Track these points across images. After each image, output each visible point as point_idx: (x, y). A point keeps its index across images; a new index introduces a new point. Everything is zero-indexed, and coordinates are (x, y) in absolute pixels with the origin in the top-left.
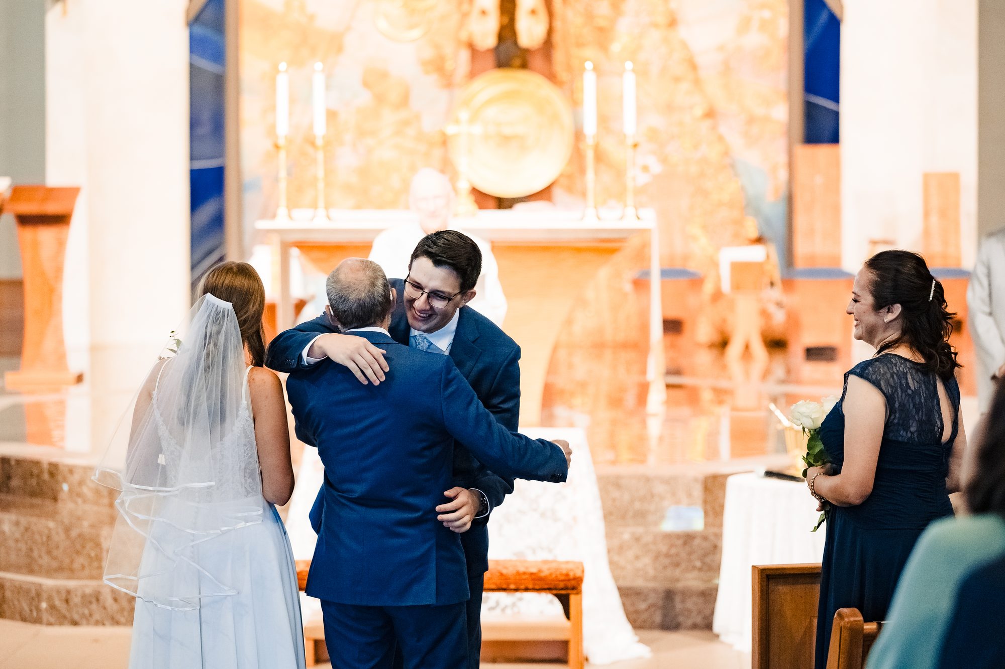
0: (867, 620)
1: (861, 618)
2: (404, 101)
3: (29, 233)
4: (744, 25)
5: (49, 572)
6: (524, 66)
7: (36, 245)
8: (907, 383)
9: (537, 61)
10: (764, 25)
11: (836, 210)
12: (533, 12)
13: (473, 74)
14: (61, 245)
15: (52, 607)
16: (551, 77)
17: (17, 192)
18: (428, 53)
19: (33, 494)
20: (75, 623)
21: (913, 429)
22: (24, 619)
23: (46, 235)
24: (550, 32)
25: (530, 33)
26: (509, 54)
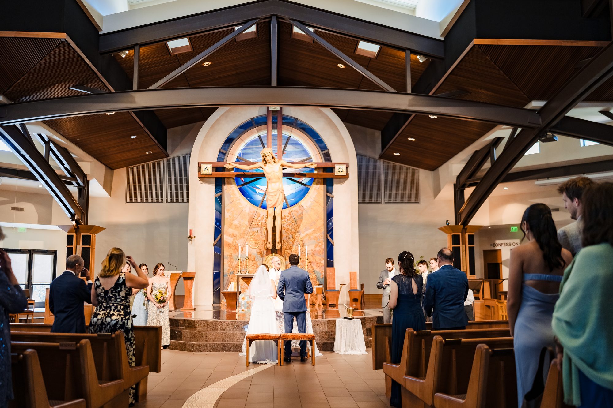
0: (415, 331)
1: (413, 330)
2: (254, 260)
3: (186, 281)
4: (316, 246)
5: (196, 341)
6: (276, 253)
7: (187, 283)
8: (403, 281)
9: (279, 252)
10: (320, 246)
11: (334, 279)
12: (279, 243)
13: (267, 255)
14: (192, 283)
15: (197, 348)
16: (282, 255)
17: (183, 273)
18: (259, 251)
19: (191, 327)
20: (201, 352)
21: (405, 291)
22: (190, 351)
23: (189, 282)
24: (281, 247)
25: (278, 246)
26: (274, 250)
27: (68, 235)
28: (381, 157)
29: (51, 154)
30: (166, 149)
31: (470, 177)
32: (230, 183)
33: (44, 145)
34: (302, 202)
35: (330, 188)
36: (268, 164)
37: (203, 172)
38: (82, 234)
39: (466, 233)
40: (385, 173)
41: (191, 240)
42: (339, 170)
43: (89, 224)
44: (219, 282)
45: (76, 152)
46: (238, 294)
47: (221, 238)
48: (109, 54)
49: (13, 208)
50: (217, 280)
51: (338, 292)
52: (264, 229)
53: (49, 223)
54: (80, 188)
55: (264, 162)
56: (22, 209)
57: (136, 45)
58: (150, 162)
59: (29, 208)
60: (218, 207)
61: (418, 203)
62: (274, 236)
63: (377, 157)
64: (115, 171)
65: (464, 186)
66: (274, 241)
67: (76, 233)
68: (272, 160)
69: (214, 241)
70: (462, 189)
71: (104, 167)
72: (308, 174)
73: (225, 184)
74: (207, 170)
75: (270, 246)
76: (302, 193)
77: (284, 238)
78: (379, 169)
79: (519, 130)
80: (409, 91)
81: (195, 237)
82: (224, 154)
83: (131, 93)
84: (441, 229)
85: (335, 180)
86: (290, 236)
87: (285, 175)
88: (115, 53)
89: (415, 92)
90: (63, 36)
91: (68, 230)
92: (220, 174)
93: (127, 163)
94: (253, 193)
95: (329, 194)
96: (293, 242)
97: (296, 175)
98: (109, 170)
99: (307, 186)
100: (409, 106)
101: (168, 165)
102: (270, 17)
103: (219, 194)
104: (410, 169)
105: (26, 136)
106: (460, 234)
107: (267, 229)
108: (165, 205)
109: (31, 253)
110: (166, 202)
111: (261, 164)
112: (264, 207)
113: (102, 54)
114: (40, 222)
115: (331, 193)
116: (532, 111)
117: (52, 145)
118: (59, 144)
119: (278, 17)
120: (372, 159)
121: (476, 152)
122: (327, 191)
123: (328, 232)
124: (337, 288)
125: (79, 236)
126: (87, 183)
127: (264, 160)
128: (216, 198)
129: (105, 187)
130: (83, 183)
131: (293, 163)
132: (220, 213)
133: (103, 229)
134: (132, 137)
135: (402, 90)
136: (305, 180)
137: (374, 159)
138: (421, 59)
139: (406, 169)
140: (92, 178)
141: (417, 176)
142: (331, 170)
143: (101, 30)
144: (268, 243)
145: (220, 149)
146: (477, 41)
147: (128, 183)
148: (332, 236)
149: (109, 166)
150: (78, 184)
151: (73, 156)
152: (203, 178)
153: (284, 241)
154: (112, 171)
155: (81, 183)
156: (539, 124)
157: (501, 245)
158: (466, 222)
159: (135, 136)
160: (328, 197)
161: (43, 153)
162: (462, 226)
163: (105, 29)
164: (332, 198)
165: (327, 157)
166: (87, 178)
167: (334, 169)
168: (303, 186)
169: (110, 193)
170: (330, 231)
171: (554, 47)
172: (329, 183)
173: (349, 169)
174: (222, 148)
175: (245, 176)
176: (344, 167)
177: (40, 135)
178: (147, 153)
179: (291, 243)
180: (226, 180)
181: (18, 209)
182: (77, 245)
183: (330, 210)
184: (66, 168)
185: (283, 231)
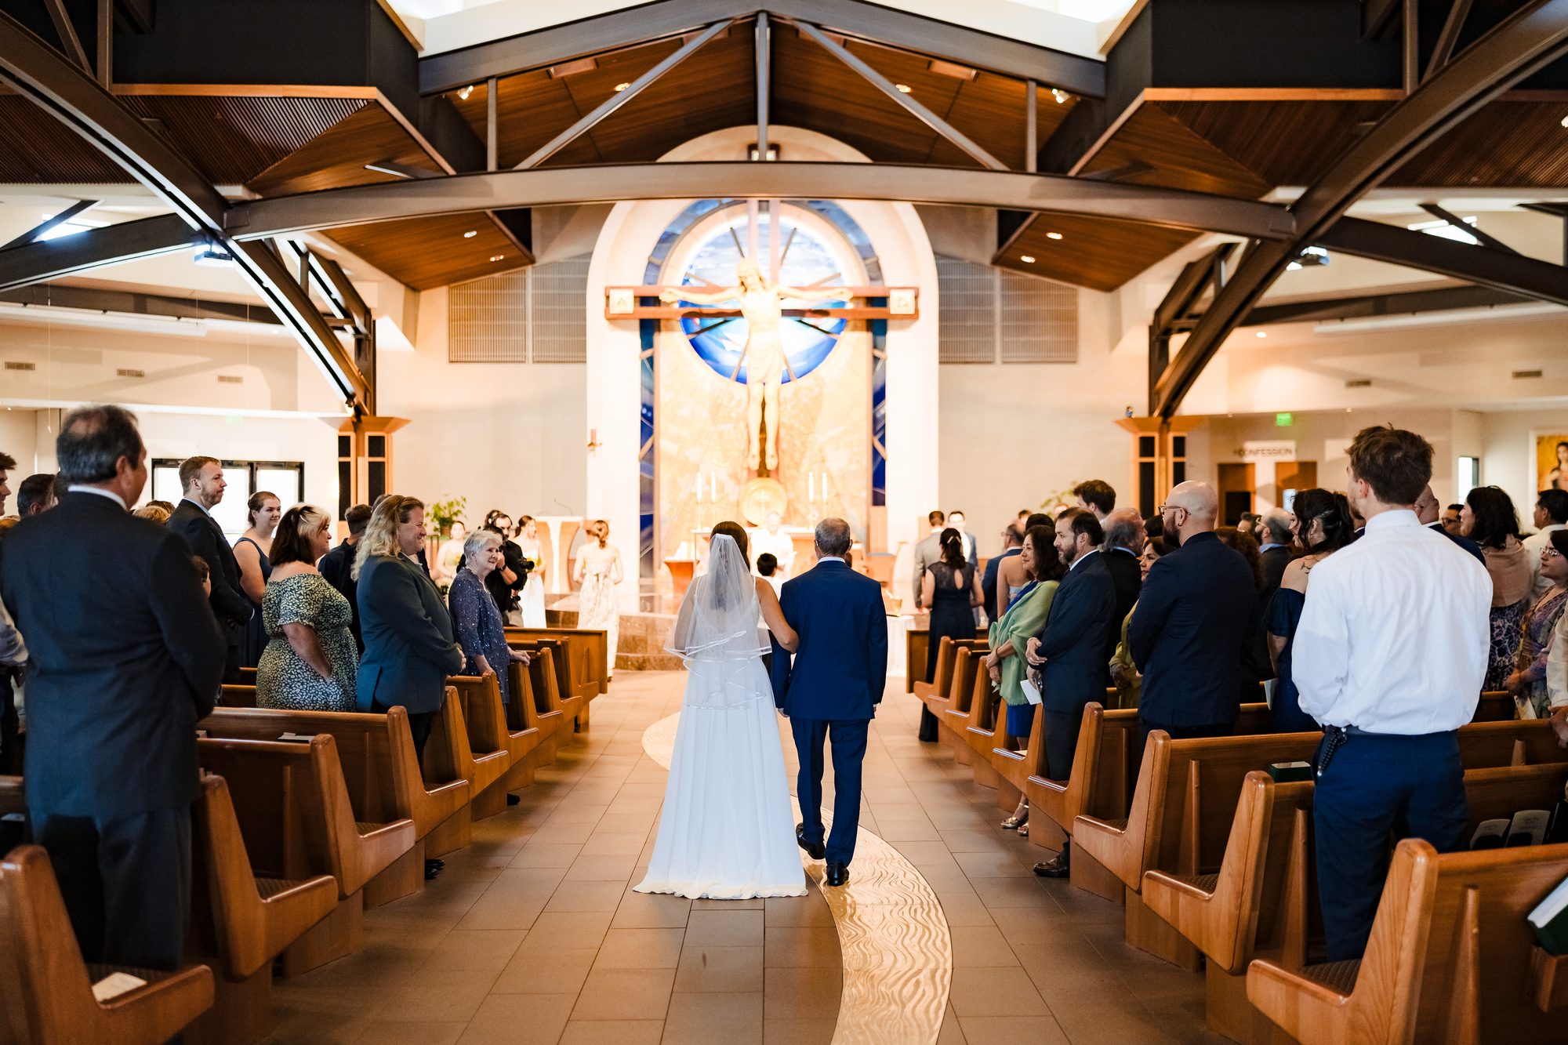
0: (952, 639)
1: (949, 639)
4: (851, 462)
10: (858, 462)
12: (772, 456)
13: (749, 479)
18: (731, 471)
24: (778, 464)
25: (771, 464)
26: (763, 472)
27: (340, 437)
28: (997, 261)
29: (311, 276)
30: (529, 246)
31: (1178, 315)
32: (670, 329)
33: (297, 259)
34: (821, 370)
35: (879, 339)
36: (749, 293)
37: (615, 309)
38: (367, 434)
39: (1168, 431)
40: (1004, 297)
41: (593, 450)
42: (899, 303)
43: (379, 414)
44: (651, 535)
45: (353, 265)
46: (695, 564)
47: (652, 446)
48: (437, 96)
49: (222, 379)
50: (647, 530)
51: (893, 558)
52: (742, 425)
53: (293, 407)
54: (360, 336)
55: (743, 288)
56: (238, 380)
57: (492, 77)
58: (497, 275)
59: (253, 376)
60: (647, 380)
61: (1074, 362)
62: (763, 441)
63: (987, 261)
64: (424, 294)
65: (1168, 332)
66: (763, 453)
67: (355, 431)
68: (758, 285)
69: (641, 448)
70: (1166, 337)
71: (402, 288)
72: (835, 311)
73: (659, 330)
74: (625, 303)
75: (755, 464)
76: (821, 349)
77: (784, 445)
78: (991, 288)
79: (1258, 242)
80: (1032, 166)
81: (601, 444)
82: (658, 267)
83: (483, 177)
84: (1119, 423)
85: (890, 323)
86: (797, 442)
87: (786, 313)
88: (449, 94)
89: (1043, 169)
90: (371, 93)
91: (339, 424)
92: (650, 312)
93: (450, 279)
94: (720, 350)
95: (878, 353)
96: (802, 455)
97: (808, 314)
98: (411, 293)
99: (832, 336)
100: (1032, 197)
101: (535, 281)
102: (756, 14)
103: (648, 353)
104: (1059, 288)
105: (271, 248)
106: (1156, 435)
107: (747, 426)
108: (530, 369)
109: (253, 467)
110: (534, 362)
111: (736, 291)
112: (741, 380)
113: (425, 96)
114: (275, 406)
115: (882, 350)
116: (1279, 206)
117: (312, 260)
118: (323, 254)
119: (769, 15)
120: (978, 267)
121: (1190, 266)
122: (875, 347)
123: (875, 433)
124: (892, 550)
125: (361, 438)
126: (370, 325)
127: (742, 284)
128: (643, 362)
129: (405, 331)
130: (365, 326)
131: (802, 289)
132: (652, 392)
133: (407, 421)
134: (468, 235)
135: (1017, 166)
136: (828, 323)
137: (981, 265)
138: (1060, 98)
139: (1050, 287)
140: (381, 315)
141: (1075, 304)
142: (881, 301)
143: (422, 48)
144: (750, 456)
145: (649, 258)
146: (1150, 94)
147: (450, 320)
148: (882, 440)
149: (412, 285)
150: (356, 330)
151: (346, 272)
152: (614, 319)
153: (783, 452)
154: (417, 293)
155: (362, 329)
156: (1292, 234)
157: (1256, 452)
158: (1168, 411)
159: (474, 233)
160: (876, 359)
161: (298, 278)
162: (1160, 419)
163: (430, 47)
164: (885, 361)
165: (875, 272)
166: (371, 316)
167: (888, 300)
168: (823, 336)
169: (414, 342)
170: (878, 428)
171: (1302, 103)
172: (877, 328)
173: (920, 299)
174: (652, 255)
175: (701, 315)
176: (909, 296)
177: (293, 244)
178: (493, 259)
179: (797, 455)
180: (663, 323)
181: (230, 379)
182: (357, 456)
183: (879, 387)
184: (335, 301)
185: (782, 432)
